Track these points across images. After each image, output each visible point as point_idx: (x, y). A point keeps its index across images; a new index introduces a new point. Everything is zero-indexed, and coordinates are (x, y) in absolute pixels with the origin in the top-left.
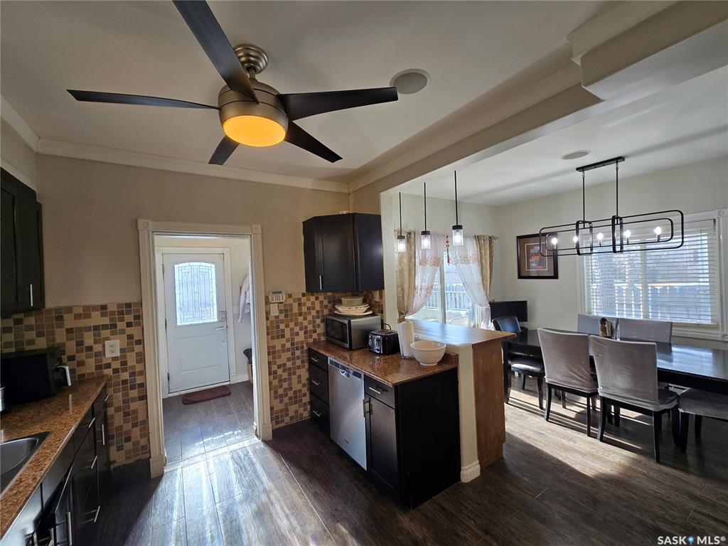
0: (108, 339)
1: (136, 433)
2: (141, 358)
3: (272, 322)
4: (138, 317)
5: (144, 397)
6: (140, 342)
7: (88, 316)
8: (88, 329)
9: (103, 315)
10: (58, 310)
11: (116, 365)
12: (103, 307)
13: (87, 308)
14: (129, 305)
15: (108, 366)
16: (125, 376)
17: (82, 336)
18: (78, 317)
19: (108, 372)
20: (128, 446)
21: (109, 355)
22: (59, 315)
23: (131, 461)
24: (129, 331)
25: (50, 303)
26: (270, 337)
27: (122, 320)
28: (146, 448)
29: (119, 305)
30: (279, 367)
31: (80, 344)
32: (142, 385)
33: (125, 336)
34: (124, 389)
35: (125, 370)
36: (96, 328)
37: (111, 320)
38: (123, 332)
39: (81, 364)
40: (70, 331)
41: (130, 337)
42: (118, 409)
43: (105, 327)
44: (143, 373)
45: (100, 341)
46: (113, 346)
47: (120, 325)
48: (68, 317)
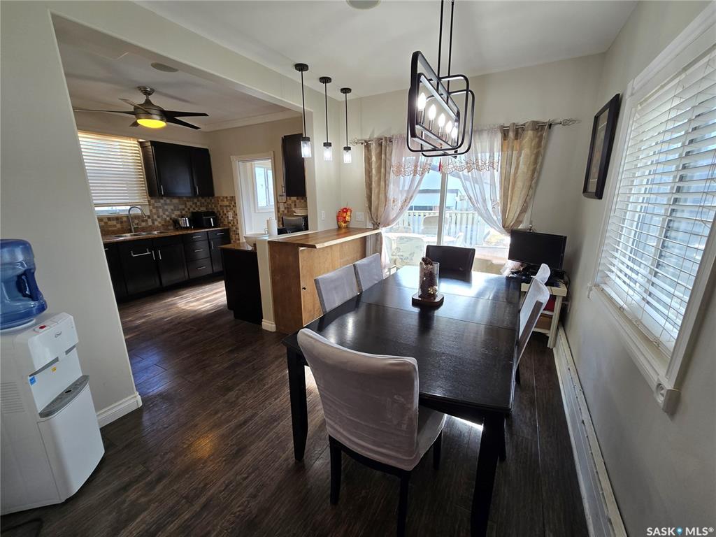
0: (229, 211)
2: (237, 222)
4: (235, 203)
6: (236, 215)
7: (224, 201)
9: (227, 201)
10: (217, 197)
11: (232, 223)
12: (227, 197)
13: (223, 197)
14: (232, 197)
16: (234, 228)
17: (223, 209)
19: (230, 225)
21: (230, 218)
24: (234, 208)
25: (216, 195)
31: (223, 212)
35: (234, 226)
36: (226, 206)
37: (229, 203)
38: (232, 209)
40: (221, 206)
41: (234, 212)
45: (227, 212)
46: (230, 215)
47: (232, 206)
48: (220, 200)
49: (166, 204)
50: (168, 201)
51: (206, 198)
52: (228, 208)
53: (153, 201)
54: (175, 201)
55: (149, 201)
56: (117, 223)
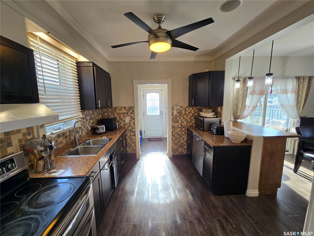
0: (126, 117)
1: (133, 145)
2: (134, 124)
3: (174, 117)
4: (133, 111)
5: (135, 135)
6: (134, 119)
7: (122, 110)
8: (122, 113)
9: (125, 110)
10: (115, 107)
11: (128, 125)
12: (125, 107)
13: (121, 107)
14: (131, 107)
15: (126, 125)
17: (120, 115)
18: (119, 110)
20: (131, 148)
21: (126, 122)
22: (116, 108)
23: (132, 152)
26: (173, 122)
27: (129, 111)
28: (135, 150)
29: (129, 107)
30: (176, 133)
31: (120, 117)
32: (134, 132)
33: (130, 117)
34: (130, 132)
35: (130, 127)
37: (127, 111)
38: (130, 115)
39: (120, 123)
40: (118, 113)
41: (131, 117)
42: (129, 137)
43: (125, 113)
44: (134, 128)
45: (124, 117)
46: (127, 120)
47: (130, 113)
48: (117, 110)
50: (88, 113)
52: (125, 115)
54: (91, 112)
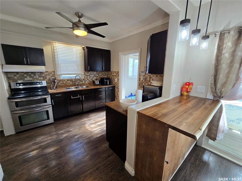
2: (119, 83)
3: (141, 82)
4: (119, 75)
6: (119, 80)
10: (112, 71)
13: (114, 72)
14: (118, 72)
16: (117, 86)
19: (116, 84)
31: (113, 78)
32: (119, 89)
36: (115, 76)
37: (116, 74)
39: (113, 82)
40: (113, 75)
42: (116, 92)
45: (115, 78)
46: (116, 80)
47: (117, 76)
48: (112, 73)
49: (91, 74)
50: (92, 73)
51: (107, 72)
53: (86, 73)
54: (95, 73)
55: (84, 73)
56: (71, 82)
